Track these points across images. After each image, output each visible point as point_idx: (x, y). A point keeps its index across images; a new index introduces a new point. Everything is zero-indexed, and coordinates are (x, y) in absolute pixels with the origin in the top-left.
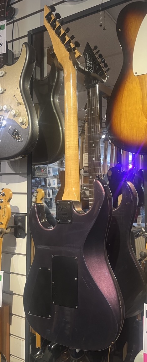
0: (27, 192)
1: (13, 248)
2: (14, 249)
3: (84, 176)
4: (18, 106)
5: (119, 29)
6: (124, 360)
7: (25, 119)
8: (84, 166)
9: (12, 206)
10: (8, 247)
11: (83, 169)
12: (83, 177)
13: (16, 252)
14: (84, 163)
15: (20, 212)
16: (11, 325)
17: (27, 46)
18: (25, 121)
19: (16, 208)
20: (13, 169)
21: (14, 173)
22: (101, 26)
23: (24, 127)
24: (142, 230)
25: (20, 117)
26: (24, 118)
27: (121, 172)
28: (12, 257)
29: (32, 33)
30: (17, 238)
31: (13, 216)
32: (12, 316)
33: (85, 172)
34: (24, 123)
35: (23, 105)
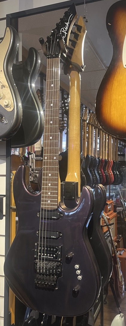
0: (5, 174)
3: (36, 160)
4: (2, 88)
5: (109, 24)
7: (10, 102)
8: (35, 150)
11: (35, 153)
12: (34, 160)
14: (36, 148)
17: (11, 30)
18: (10, 104)
22: (85, 18)
23: (9, 110)
25: (4, 99)
26: (9, 100)
29: (11, 17)
33: (36, 156)
34: (9, 106)
35: (8, 88)
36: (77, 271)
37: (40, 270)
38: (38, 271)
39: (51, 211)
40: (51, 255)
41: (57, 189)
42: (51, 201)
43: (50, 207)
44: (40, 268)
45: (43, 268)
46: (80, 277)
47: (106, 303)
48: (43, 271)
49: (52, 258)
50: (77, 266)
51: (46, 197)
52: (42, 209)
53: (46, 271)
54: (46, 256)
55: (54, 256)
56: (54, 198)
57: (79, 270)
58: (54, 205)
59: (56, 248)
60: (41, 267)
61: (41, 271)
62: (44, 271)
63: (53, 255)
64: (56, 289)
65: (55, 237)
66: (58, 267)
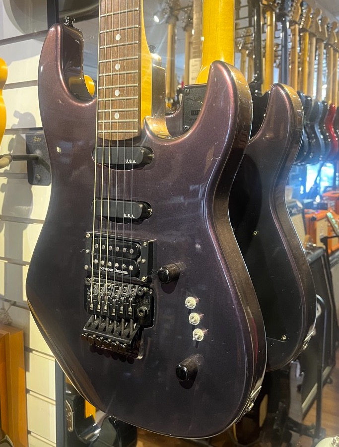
1: (27, 208)
2: (29, 212)
6: (261, 424)
9: (21, 114)
10: (17, 207)
13: (32, 217)
15: (37, 127)
16: (29, 371)
19: (29, 118)
20: (20, 26)
21: (22, 34)
24: (297, 205)
27: (261, 94)
28: (25, 228)
30: (33, 186)
31: (24, 136)
32: (31, 354)
36: (191, 315)
37: (95, 305)
38: (92, 306)
39: (121, 143)
40: (124, 266)
41: (137, 77)
42: (123, 115)
43: (118, 134)
44: (95, 297)
45: (102, 299)
46: (199, 334)
47: (331, 382)
48: (102, 309)
49: (126, 273)
50: (191, 302)
51: (108, 104)
52: (100, 139)
53: (110, 308)
54: (109, 267)
55: (131, 268)
56: (128, 103)
57: (199, 314)
58: (129, 125)
59: (134, 248)
60: (99, 297)
61: (99, 307)
62: (106, 308)
63: (128, 266)
64: (140, 357)
65: (132, 216)
66: (138, 299)
